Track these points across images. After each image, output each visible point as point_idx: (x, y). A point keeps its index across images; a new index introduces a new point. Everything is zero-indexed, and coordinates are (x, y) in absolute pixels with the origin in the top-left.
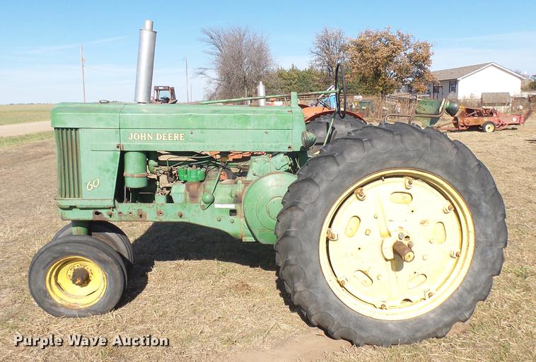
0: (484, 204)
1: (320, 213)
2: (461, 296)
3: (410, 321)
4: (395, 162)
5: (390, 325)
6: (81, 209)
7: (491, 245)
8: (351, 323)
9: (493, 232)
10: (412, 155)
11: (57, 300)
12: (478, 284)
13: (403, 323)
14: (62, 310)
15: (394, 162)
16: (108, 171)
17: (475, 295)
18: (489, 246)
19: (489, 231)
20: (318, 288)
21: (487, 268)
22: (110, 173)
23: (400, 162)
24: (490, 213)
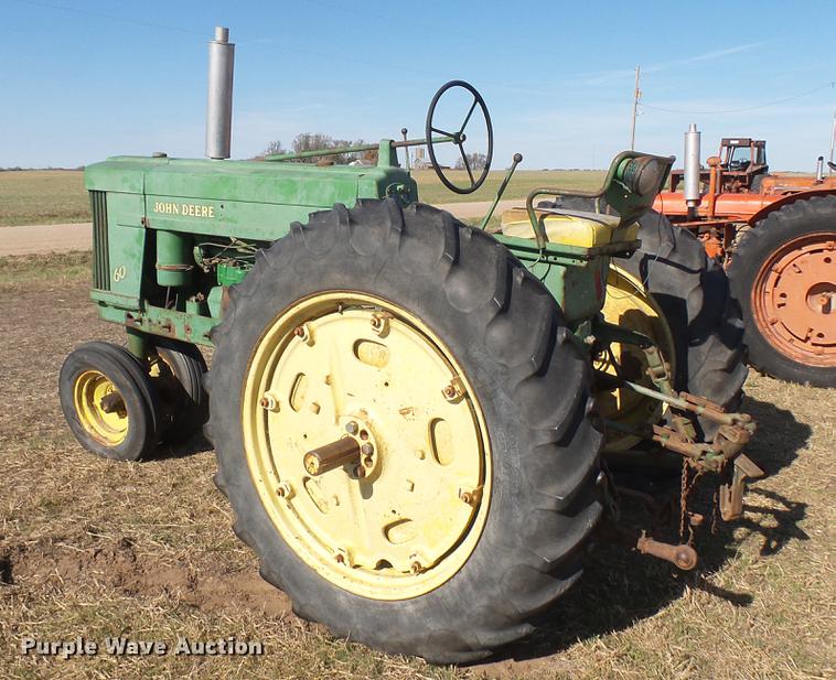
0: (502, 395)
1: (238, 355)
2: (462, 587)
3: (375, 605)
4: (339, 276)
5: (341, 598)
6: (116, 307)
7: (520, 494)
8: (282, 568)
9: (525, 466)
10: (364, 266)
11: (86, 427)
12: (495, 575)
13: (363, 603)
14: (89, 442)
15: (337, 277)
16: (133, 256)
17: (490, 597)
18: (518, 495)
19: (516, 461)
20: (238, 487)
21: (513, 545)
22: (135, 259)
23: (347, 278)
24: (516, 421)
